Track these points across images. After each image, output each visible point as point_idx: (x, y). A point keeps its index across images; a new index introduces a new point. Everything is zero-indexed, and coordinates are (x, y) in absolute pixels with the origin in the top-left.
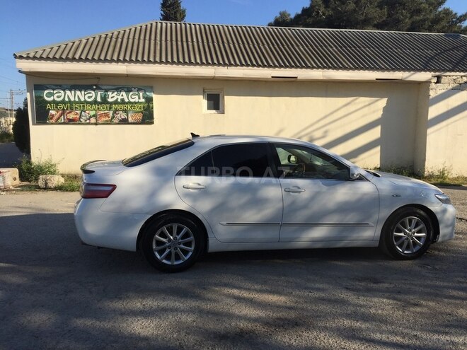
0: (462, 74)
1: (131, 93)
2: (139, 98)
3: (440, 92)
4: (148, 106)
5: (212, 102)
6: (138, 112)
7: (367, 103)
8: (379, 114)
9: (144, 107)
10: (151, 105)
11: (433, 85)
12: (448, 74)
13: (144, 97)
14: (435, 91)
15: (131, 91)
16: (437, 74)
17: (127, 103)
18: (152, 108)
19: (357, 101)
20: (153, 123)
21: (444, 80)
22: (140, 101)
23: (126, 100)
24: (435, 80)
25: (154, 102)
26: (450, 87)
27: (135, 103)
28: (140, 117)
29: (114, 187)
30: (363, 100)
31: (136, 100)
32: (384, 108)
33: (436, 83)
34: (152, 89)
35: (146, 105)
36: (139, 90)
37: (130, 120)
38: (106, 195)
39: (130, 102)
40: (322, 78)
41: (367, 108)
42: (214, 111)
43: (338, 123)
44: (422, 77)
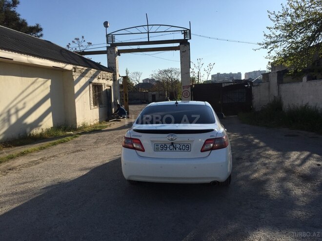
0: (82, 67)
3: (77, 77)
7: (42, 82)
8: (48, 91)
11: (74, 73)
12: (78, 67)
16: (74, 66)
19: (38, 81)
21: (77, 70)
24: (73, 70)
26: (79, 75)
30: (41, 80)
32: (51, 86)
40: (27, 62)
41: (42, 87)
43: (30, 96)
44: (69, 67)
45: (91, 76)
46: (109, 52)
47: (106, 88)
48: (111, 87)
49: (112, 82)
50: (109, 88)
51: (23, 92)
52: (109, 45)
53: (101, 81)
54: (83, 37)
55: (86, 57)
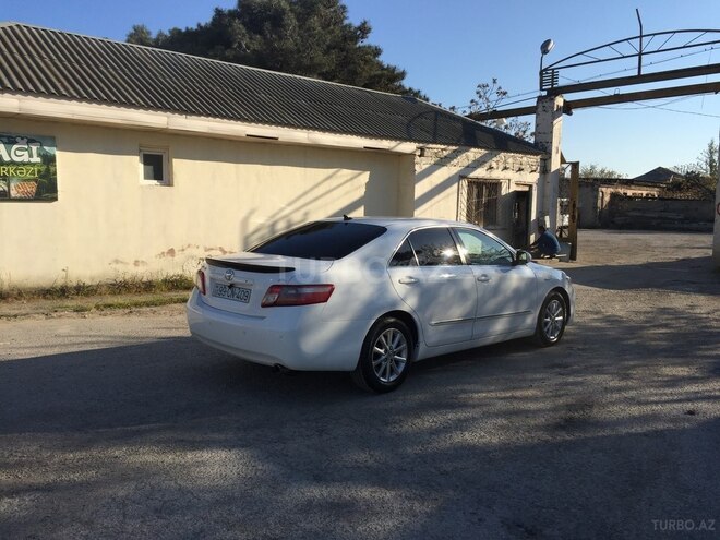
0: (443, 147)
1: (15, 147)
2: (31, 156)
3: (424, 167)
4: (48, 170)
5: (151, 167)
6: (29, 180)
7: (349, 177)
8: (361, 192)
9: (39, 172)
10: (52, 169)
11: (417, 159)
12: (430, 146)
13: (39, 155)
14: (421, 165)
15: (16, 143)
16: (421, 145)
17: (8, 164)
18: (55, 173)
19: (340, 174)
20: (56, 199)
21: (427, 153)
22: (32, 160)
23: (6, 159)
24: (418, 153)
25: (57, 163)
26: (433, 162)
27: (24, 164)
28: (31, 188)
29: (331, 288)
30: (346, 173)
31: (26, 158)
32: (367, 184)
33: (420, 156)
34: (53, 142)
35: (43, 168)
36: (31, 141)
37: (13, 193)
38: (325, 298)
39: (12, 163)
40: (307, 142)
41: (348, 184)
42: (155, 182)
43: (319, 202)
44: (408, 147)
45: (466, 163)
46: (540, 109)
47: (514, 188)
48: (531, 186)
49: (536, 176)
50: (527, 189)
51: (305, 194)
52: (545, 93)
53: (497, 174)
54: (495, 81)
55: (488, 123)
